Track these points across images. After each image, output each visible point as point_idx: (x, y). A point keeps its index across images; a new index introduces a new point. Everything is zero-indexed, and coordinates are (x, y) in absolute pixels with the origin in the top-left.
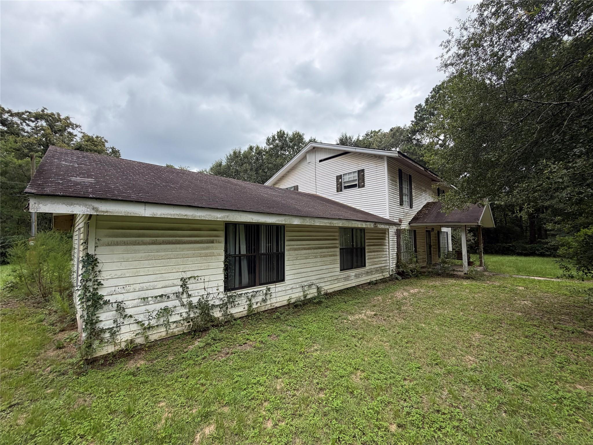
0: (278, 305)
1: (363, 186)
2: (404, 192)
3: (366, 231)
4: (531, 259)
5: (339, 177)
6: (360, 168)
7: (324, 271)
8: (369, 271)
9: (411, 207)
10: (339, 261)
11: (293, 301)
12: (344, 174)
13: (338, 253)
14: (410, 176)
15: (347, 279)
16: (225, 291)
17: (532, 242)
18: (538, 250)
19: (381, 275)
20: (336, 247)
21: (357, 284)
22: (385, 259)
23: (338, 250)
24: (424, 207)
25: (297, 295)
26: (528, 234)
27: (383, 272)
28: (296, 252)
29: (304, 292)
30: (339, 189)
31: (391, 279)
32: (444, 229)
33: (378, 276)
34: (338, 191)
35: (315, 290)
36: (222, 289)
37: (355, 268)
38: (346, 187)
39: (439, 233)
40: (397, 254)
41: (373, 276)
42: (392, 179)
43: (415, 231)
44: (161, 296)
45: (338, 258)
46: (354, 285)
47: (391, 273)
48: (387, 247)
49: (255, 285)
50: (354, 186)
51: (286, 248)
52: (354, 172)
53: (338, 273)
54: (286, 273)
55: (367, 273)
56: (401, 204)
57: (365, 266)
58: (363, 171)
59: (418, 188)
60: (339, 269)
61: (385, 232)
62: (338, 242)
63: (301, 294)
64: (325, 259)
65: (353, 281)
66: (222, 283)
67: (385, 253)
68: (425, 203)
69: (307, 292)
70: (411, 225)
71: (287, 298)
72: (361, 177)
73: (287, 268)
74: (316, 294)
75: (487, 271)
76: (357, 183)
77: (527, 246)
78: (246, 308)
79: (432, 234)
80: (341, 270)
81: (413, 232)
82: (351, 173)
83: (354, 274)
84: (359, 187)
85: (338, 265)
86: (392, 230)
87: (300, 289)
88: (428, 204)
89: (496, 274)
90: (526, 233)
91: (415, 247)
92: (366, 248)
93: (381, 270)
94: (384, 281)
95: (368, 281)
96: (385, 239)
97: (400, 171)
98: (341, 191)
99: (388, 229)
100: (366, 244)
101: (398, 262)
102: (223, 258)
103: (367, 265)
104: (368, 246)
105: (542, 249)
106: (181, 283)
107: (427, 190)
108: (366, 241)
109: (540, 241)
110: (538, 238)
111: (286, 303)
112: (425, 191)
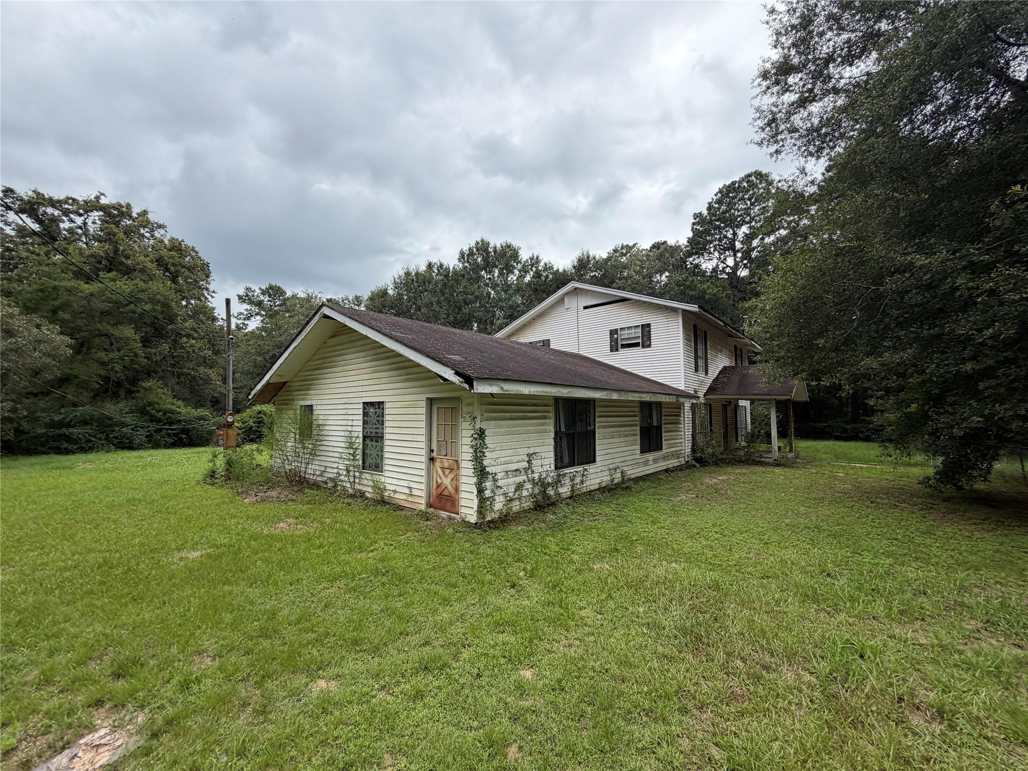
0: (592, 488)
1: (649, 346)
2: (699, 354)
3: (663, 406)
4: (853, 444)
5: (613, 332)
6: (644, 322)
7: (626, 453)
8: (666, 455)
9: (707, 374)
10: (639, 442)
11: (604, 484)
12: (621, 329)
13: (638, 433)
14: (705, 333)
15: (646, 463)
16: (555, 469)
17: (855, 420)
18: (862, 432)
19: (676, 461)
20: (636, 425)
21: (655, 470)
22: (680, 441)
23: (638, 428)
24: (721, 372)
25: (605, 479)
26: (850, 409)
27: (679, 458)
28: (605, 430)
29: (611, 475)
30: (614, 348)
31: (687, 466)
32: (742, 403)
33: (673, 463)
34: (611, 351)
35: (619, 475)
36: (553, 467)
37: (654, 450)
38: (623, 346)
39: (737, 406)
40: (692, 435)
41: (670, 462)
42: (687, 339)
43: (710, 405)
44: (517, 470)
45: (638, 438)
46: (652, 471)
47: (687, 460)
48: (682, 426)
49: (574, 466)
50: (637, 345)
51: (597, 425)
52: (636, 327)
53: (638, 456)
54: (598, 453)
55: (665, 458)
56: (696, 370)
57: (661, 449)
58: (649, 325)
59: (714, 348)
60: (639, 452)
61: (679, 407)
62: (637, 419)
63: (609, 478)
64: (627, 439)
65: (652, 467)
66: (552, 461)
67: (680, 433)
68: (721, 367)
69: (614, 476)
70: (707, 397)
71: (598, 481)
72: (646, 334)
73: (597, 448)
74: (620, 479)
75: (799, 458)
76: (640, 341)
77: (849, 427)
78: (570, 489)
79: (729, 408)
80: (641, 452)
81: (709, 406)
82: (631, 327)
83: (651, 458)
84: (643, 347)
85: (638, 447)
86: (688, 405)
87: (607, 473)
88: (725, 368)
89: (810, 461)
90: (847, 407)
91: (711, 426)
92: (663, 426)
93: (676, 455)
94: (680, 468)
95: (665, 468)
96: (679, 416)
97: (695, 327)
98: (617, 350)
99: (683, 403)
100: (663, 422)
101: (693, 445)
102: (552, 435)
103: (664, 447)
104: (665, 424)
105: (868, 431)
106: (527, 459)
107: (723, 349)
108: (663, 418)
109: (864, 420)
110: (863, 415)
111: (597, 487)
112: (721, 351)
